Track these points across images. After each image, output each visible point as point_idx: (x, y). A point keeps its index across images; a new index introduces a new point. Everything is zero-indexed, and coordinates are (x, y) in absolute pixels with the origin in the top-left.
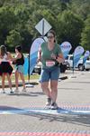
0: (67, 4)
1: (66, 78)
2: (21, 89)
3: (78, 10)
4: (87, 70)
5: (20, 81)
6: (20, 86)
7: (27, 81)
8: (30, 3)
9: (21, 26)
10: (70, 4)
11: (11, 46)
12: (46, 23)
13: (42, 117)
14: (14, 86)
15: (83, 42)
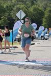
0: (35, 2)
1: (34, 44)
2: (7, 50)
3: (41, 5)
4: (46, 39)
5: (7, 46)
6: (7, 48)
7: (11, 46)
8: (13, 1)
9: (8, 14)
10: (36, 2)
11: (2, 25)
12: (22, 12)
13: (20, 66)
14: (4, 48)
15: (44, 24)
